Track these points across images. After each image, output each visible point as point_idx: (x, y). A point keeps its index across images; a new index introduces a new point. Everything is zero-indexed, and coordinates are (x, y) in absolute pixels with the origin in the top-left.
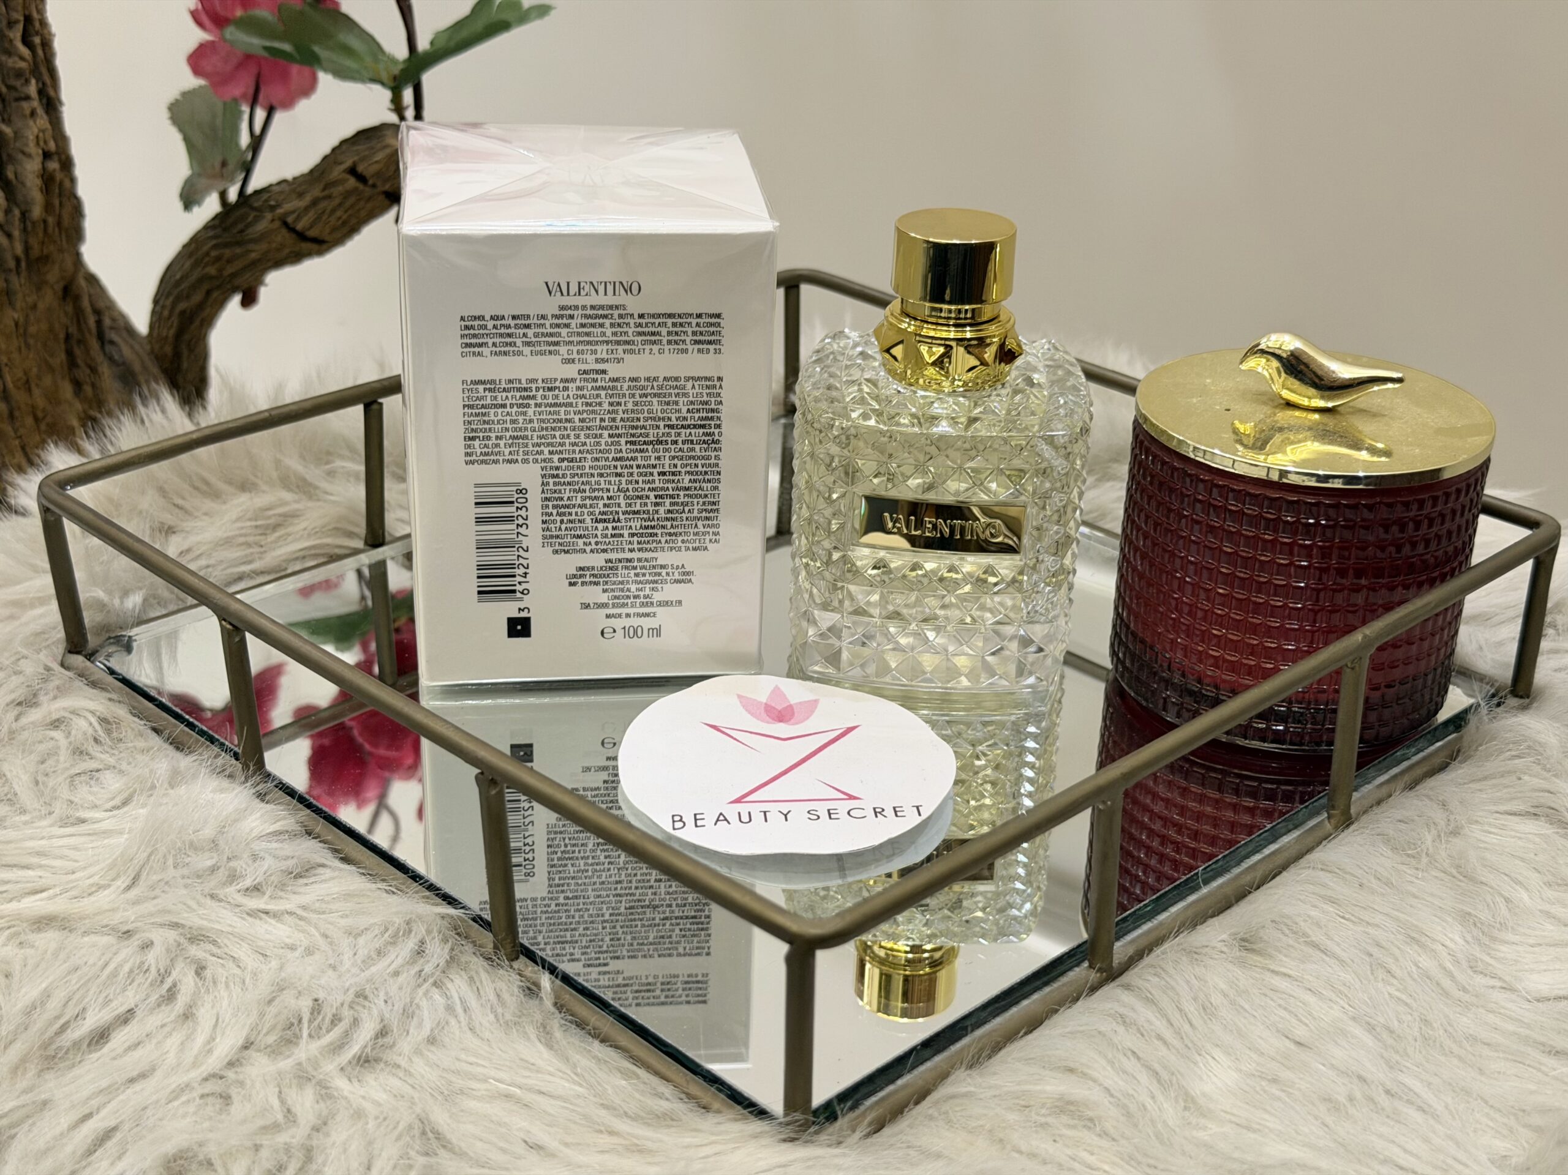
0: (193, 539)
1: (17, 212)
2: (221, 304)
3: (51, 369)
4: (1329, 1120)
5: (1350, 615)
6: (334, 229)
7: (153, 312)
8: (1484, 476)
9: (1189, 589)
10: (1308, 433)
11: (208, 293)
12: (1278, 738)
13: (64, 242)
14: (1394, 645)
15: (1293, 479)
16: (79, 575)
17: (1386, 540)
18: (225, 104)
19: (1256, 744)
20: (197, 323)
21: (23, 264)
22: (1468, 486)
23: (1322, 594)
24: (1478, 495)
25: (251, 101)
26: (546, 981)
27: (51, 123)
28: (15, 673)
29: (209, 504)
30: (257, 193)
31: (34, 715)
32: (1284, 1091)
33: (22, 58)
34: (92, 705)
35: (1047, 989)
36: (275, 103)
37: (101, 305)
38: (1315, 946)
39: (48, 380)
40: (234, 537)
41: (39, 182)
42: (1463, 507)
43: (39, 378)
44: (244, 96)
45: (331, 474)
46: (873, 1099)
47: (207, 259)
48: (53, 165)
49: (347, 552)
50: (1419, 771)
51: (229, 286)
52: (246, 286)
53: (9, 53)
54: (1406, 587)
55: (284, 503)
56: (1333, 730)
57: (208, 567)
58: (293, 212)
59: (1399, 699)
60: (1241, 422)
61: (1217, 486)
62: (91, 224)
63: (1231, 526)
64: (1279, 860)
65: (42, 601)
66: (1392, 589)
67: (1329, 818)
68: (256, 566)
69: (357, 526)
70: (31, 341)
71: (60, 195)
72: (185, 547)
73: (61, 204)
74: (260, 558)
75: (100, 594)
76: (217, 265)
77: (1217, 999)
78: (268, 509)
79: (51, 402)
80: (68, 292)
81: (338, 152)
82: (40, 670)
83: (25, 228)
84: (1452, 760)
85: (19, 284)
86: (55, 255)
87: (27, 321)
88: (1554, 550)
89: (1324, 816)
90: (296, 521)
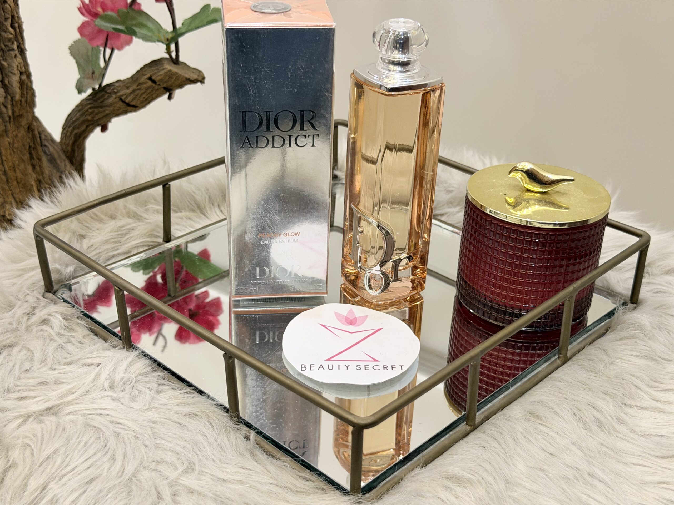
0: (92, 241)
1: (9, 97)
2: (92, 130)
3: (23, 161)
4: (565, 487)
6: (142, 102)
7: (62, 133)
11: (87, 126)
13: (29, 108)
16: (50, 258)
18: (92, 48)
20: (82, 137)
21: (12, 119)
25: (104, 45)
27: (23, 59)
28: (26, 302)
29: (98, 225)
30: (108, 85)
31: (34, 319)
33: (11, 34)
35: (451, 433)
36: (115, 47)
37: (40, 130)
38: (556, 413)
39: (22, 166)
40: (109, 240)
41: (18, 85)
43: (19, 165)
44: (102, 44)
45: (147, 210)
46: (385, 482)
47: (87, 113)
48: (24, 77)
49: (156, 244)
50: (594, 337)
51: (96, 124)
52: (102, 124)
53: (5, 32)
55: (129, 224)
57: (99, 253)
58: (125, 95)
62: (38, 100)
64: (540, 376)
65: (33, 269)
67: (559, 358)
68: (119, 251)
69: (159, 233)
70: (15, 150)
71: (27, 89)
72: (89, 245)
73: (27, 93)
74: (121, 248)
75: (57, 266)
76: (91, 115)
77: (519, 437)
78: (123, 227)
79: (23, 175)
80: (30, 129)
81: (144, 70)
82: (35, 300)
83: (12, 104)
84: (607, 331)
85: (10, 127)
86: (25, 114)
87: (13, 142)
88: (648, 247)
89: (557, 357)
90: (133, 232)
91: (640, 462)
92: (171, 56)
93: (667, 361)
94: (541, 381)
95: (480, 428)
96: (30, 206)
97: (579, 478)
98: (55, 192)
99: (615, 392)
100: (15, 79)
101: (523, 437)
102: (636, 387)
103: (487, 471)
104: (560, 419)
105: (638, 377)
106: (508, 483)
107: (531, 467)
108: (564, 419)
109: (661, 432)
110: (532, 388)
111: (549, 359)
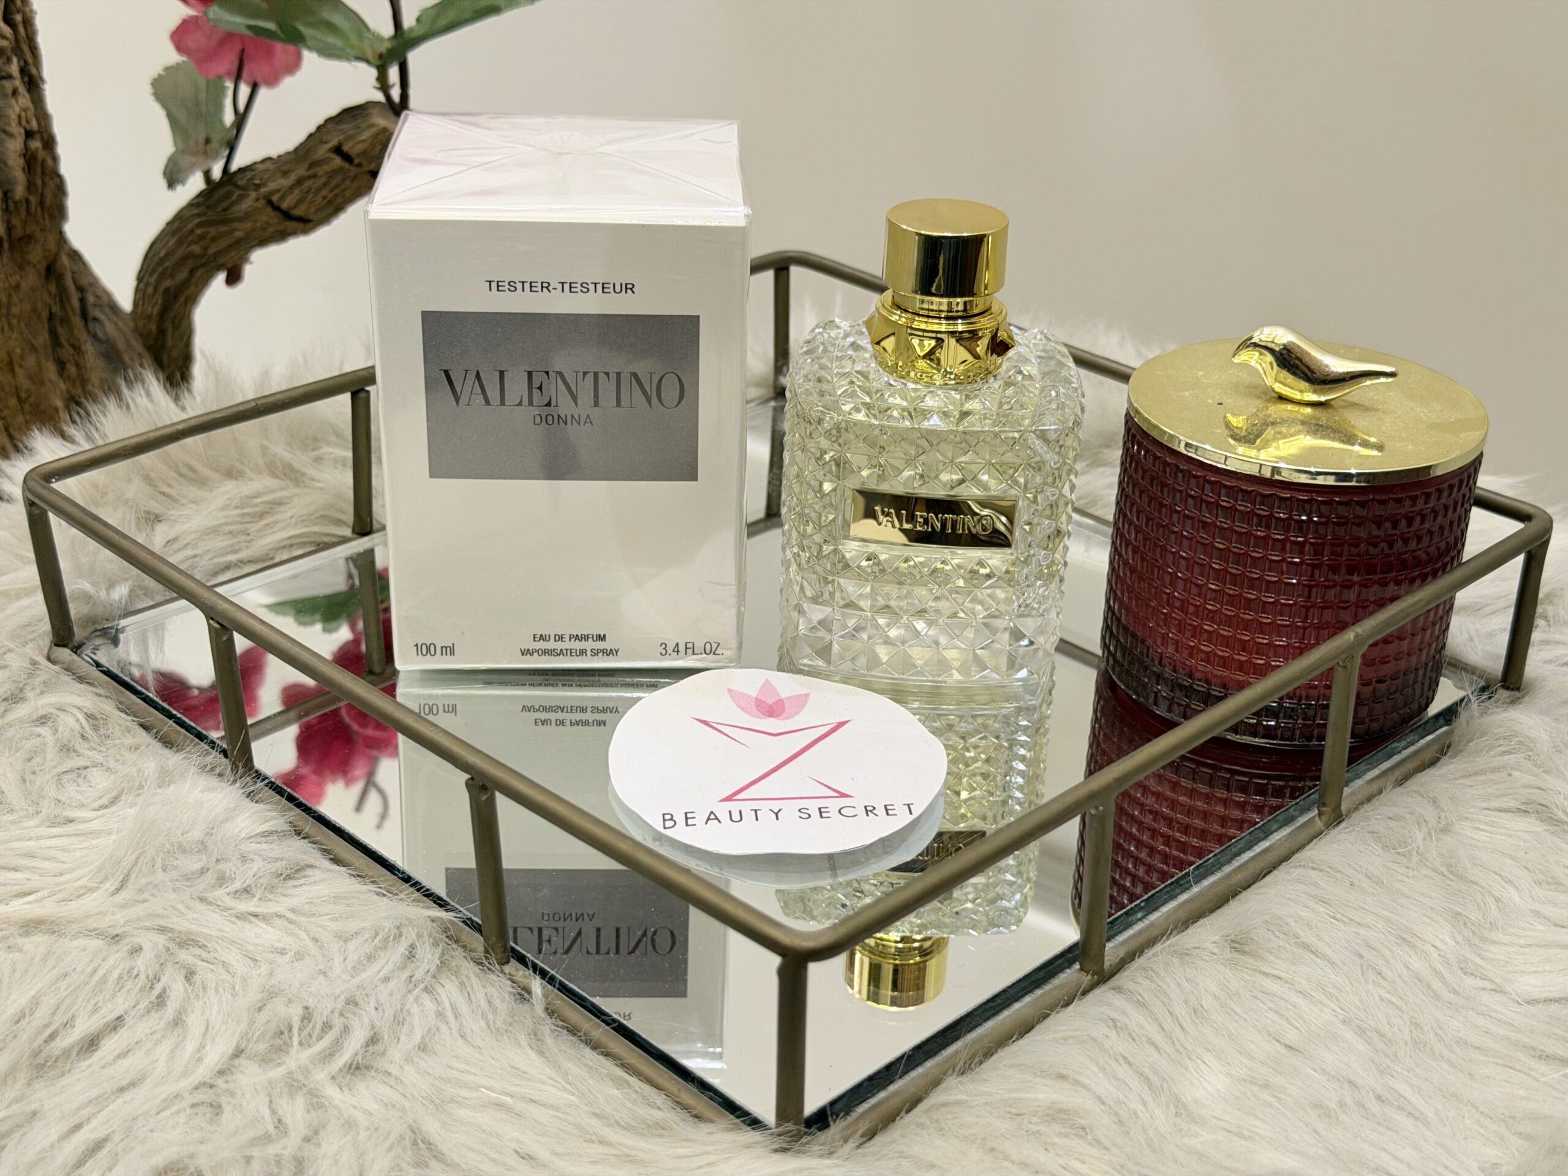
0: (178, 529)
2: (205, 282)
3: (34, 348)
5: (1342, 612)
6: (319, 209)
7: (137, 290)
8: (1476, 471)
9: (1180, 584)
10: (1301, 427)
11: (192, 272)
12: (1269, 733)
13: (47, 221)
14: (1386, 641)
15: (1286, 476)
16: (64, 565)
17: (1378, 537)
18: (208, 81)
19: (1247, 739)
20: (182, 299)
22: (1461, 482)
23: (1314, 590)
24: (1470, 489)
25: (234, 76)
26: (537, 985)
27: (33, 101)
29: (194, 492)
30: (241, 170)
31: (21, 711)
32: (1275, 1097)
33: (4, 37)
34: (79, 701)
35: (1039, 992)
36: (259, 80)
37: (84, 281)
38: (1306, 947)
39: (31, 361)
40: (220, 526)
41: (21, 161)
42: (1456, 503)
43: (22, 357)
44: (229, 73)
45: (318, 460)
46: (865, 1106)
47: (190, 238)
48: (36, 144)
49: (335, 540)
50: (1410, 766)
51: (213, 264)
52: (229, 265)
54: (1398, 583)
55: (270, 491)
56: (1325, 726)
57: (195, 556)
58: (278, 191)
59: (1391, 694)
60: (1233, 415)
61: (1210, 482)
62: (74, 203)
63: (1223, 522)
64: (1271, 857)
65: (28, 592)
66: (1384, 584)
67: (1320, 814)
68: (243, 555)
69: (344, 513)
70: (14, 322)
71: (43, 173)
72: (172, 535)
73: (44, 183)
74: (247, 547)
75: (86, 586)
76: (202, 243)
77: (1208, 1002)
78: (255, 497)
79: (34, 383)
80: (51, 271)
81: (324, 130)
82: (27, 664)
83: (7, 208)
84: (1442, 753)
86: (38, 234)
88: (1547, 542)
89: (1315, 812)
90: (282, 509)
92: (388, 97)
94: (1272, 868)
95: (1113, 980)
98: (95, 414)
100: (12, 148)
104: (1319, 962)
107: (1238, 1079)
110: (1249, 886)
111: (1292, 819)
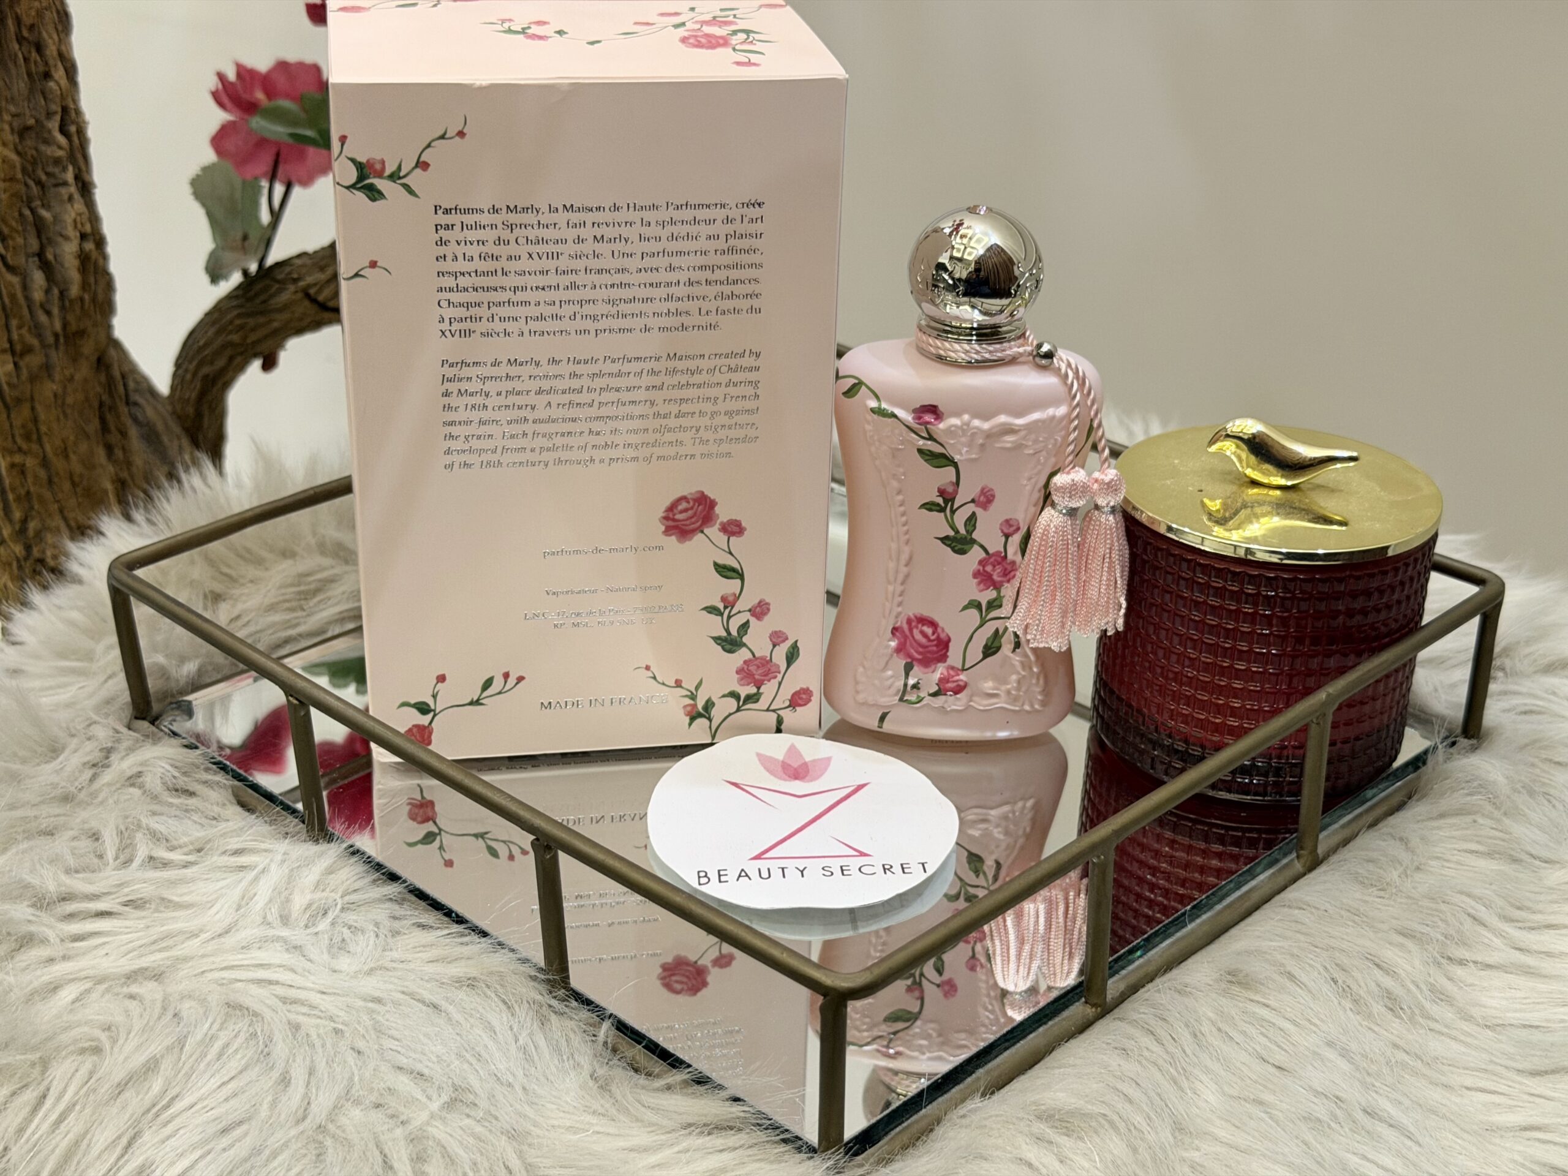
0: (240, 607)
1: (56, 291)
2: (241, 368)
3: (88, 436)
4: (1309, 1137)
7: (175, 375)
11: (231, 359)
13: (99, 317)
18: (244, 182)
20: (220, 384)
21: (62, 340)
24: (1430, 558)
25: (269, 176)
27: (86, 206)
28: (89, 739)
29: (251, 572)
30: (279, 265)
31: (107, 777)
32: (1267, 1113)
33: (60, 147)
35: (1050, 1023)
36: (293, 179)
37: (126, 369)
38: (1291, 977)
39: (83, 447)
40: (277, 603)
41: (76, 263)
43: (75, 444)
44: (264, 174)
46: (898, 1129)
47: (230, 327)
48: (89, 246)
50: (1379, 811)
51: (251, 352)
52: (266, 353)
53: (47, 142)
55: (323, 569)
57: (259, 631)
58: (315, 285)
62: (121, 298)
64: (1256, 897)
67: (1298, 857)
68: (301, 629)
70: (69, 411)
71: (96, 273)
72: (233, 616)
73: (96, 282)
74: (305, 623)
75: (160, 659)
76: (240, 333)
77: (1206, 1028)
78: (308, 575)
79: (86, 467)
80: (101, 363)
82: (111, 733)
83: (63, 306)
84: (1410, 798)
85: (57, 358)
86: (90, 329)
87: (65, 393)
88: (1500, 605)
89: (1294, 855)
90: (333, 585)
91: (1482, 1084)
93: (1546, 862)
94: (1257, 907)
95: (1116, 1011)
96: (102, 533)
97: (1341, 1120)
98: (159, 499)
99: (1427, 930)
100: (69, 250)
101: (1214, 1029)
102: (1475, 919)
103: (1130, 1101)
104: (1300, 991)
105: (1480, 899)
106: (1181, 1130)
107: (1231, 1097)
108: (1310, 992)
109: (1534, 1018)
110: (1237, 923)
111: (1277, 861)
